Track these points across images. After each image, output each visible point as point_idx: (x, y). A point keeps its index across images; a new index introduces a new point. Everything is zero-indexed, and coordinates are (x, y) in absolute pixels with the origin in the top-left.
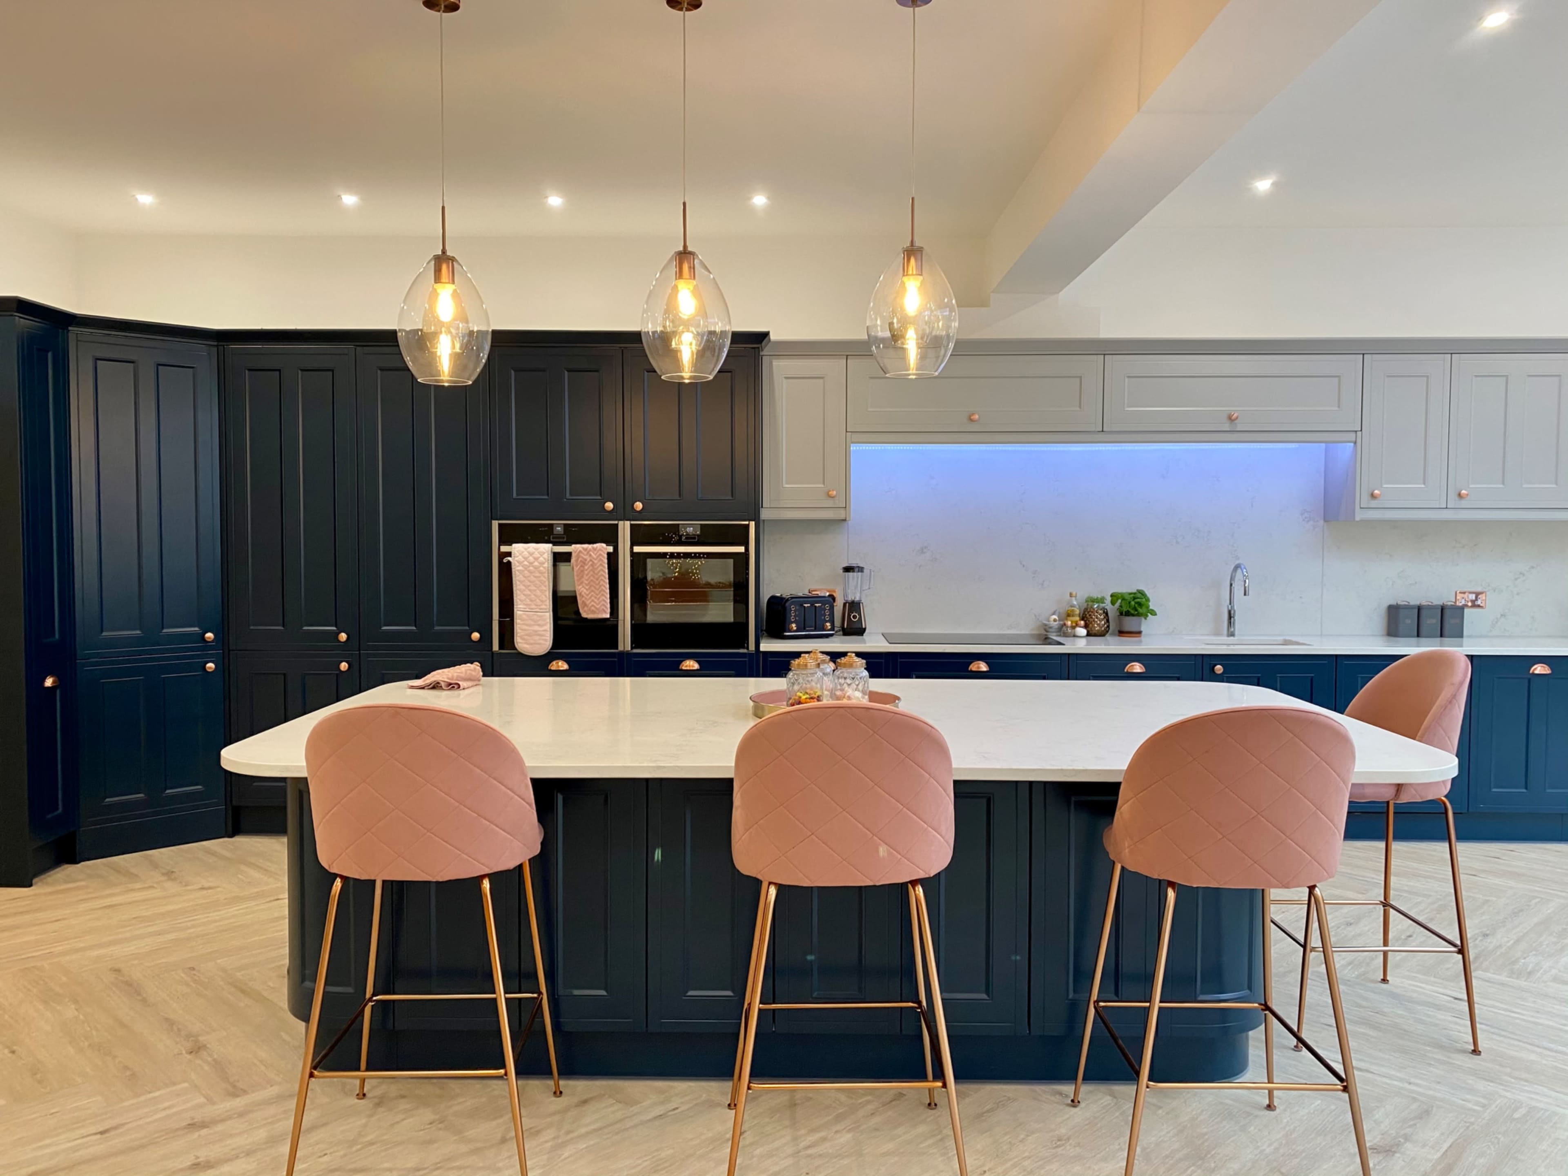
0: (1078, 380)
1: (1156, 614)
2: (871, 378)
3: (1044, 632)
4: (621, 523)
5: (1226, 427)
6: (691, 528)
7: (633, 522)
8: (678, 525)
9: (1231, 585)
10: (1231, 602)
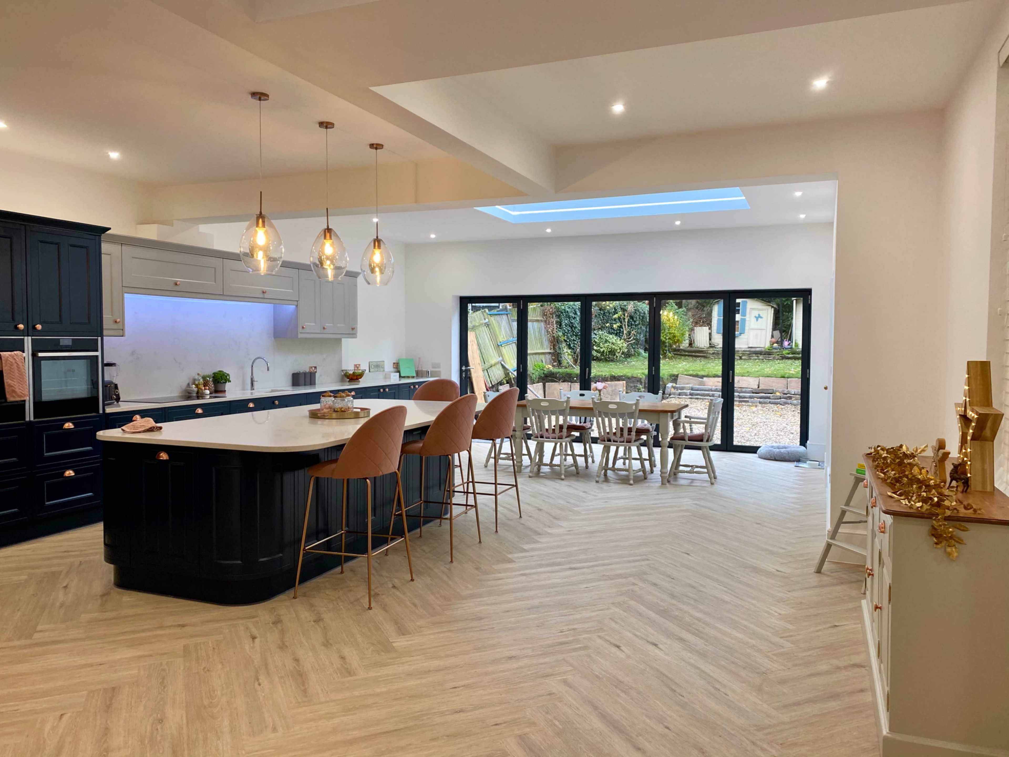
0: (214, 269)
1: (230, 382)
2: (133, 257)
3: (187, 394)
4: (26, 338)
5: (261, 296)
6: (66, 340)
7: (33, 337)
8: (59, 339)
9: (252, 366)
10: (252, 375)
